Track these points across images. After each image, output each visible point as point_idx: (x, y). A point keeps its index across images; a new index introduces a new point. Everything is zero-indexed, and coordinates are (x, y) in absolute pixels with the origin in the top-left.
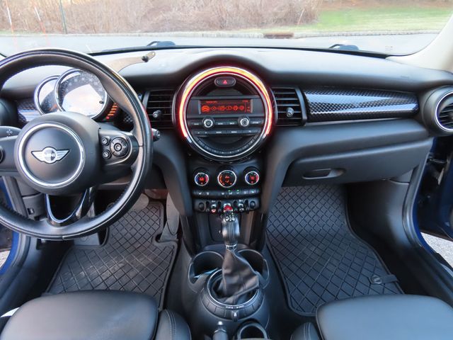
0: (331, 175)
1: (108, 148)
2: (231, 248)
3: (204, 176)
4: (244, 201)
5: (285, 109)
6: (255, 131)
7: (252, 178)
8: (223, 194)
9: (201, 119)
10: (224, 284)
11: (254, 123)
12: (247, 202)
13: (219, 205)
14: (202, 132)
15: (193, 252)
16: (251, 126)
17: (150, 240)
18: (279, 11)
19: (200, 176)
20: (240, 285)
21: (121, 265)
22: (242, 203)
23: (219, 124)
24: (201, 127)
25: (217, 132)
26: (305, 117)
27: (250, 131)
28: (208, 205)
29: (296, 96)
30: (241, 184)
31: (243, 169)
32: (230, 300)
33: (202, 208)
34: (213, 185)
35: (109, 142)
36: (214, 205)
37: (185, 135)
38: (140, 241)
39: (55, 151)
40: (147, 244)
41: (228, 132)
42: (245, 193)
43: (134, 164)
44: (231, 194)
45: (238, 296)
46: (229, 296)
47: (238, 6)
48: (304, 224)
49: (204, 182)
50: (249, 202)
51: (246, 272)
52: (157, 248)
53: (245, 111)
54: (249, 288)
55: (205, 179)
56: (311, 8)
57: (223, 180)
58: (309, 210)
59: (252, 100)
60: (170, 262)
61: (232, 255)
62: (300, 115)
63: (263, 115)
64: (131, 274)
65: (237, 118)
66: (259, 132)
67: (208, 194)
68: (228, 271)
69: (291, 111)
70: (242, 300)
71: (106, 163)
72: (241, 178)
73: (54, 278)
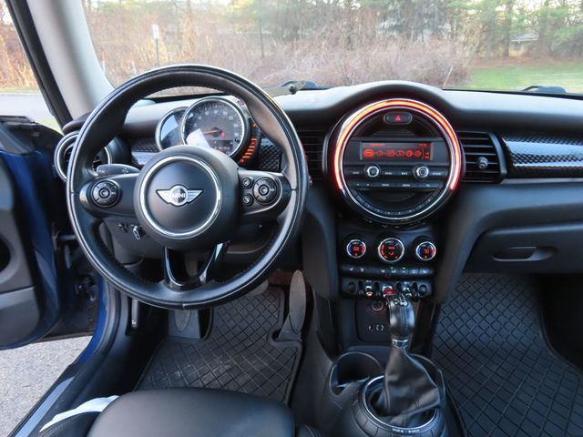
0: (534, 258)
1: (250, 191)
2: (400, 344)
3: (359, 246)
4: (411, 284)
5: (476, 158)
6: (436, 186)
7: (427, 251)
8: (383, 271)
9: (362, 167)
10: (386, 397)
11: (434, 174)
12: (415, 285)
13: (377, 288)
14: (363, 184)
15: (333, 352)
16: (430, 179)
17: (264, 337)
18: (420, 69)
19: (354, 244)
20: (410, 400)
21: (227, 367)
22: (408, 286)
23: (387, 173)
24: (363, 177)
25: (383, 185)
26: (503, 171)
27: (428, 186)
28: (362, 286)
29: (492, 144)
30: (410, 260)
31: (413, 238)
32: (398, 419)
33: (353, 291)
34: (371, 259)
35: (252, 184)
36: (370, 287)
37: (341, 187)
38: (251, 338)
39: (185, 190)
40: (261, 342)
41: (399, 186)
42: (414, 272)
43: (283, 214)
44: (394, 272)
45: (410, 414)
46: (395, 414)
47: (367, 63)
48: (478, 331)
49: (359, 253)
50: (419, 286)
51: (421, 382)
52: (274, 348)
53: (422, 159)
54: (423, 406)
55: (361, 248)
56: (461, 65)
57: (386, 250)
58: (486, 313)
59: (432, 144)
60: (292, 369)
61: (402, 354)
62: (498, 168)
63: (447, 164)
64: (241, 380)
65: (412, 166)
66: (441, 186)
67: (362, 270)
68: (395, 378)
69: (484, 162)
70: (414, 421)
71: (245, 211)
72: (410, 250)
73: (143, 375)
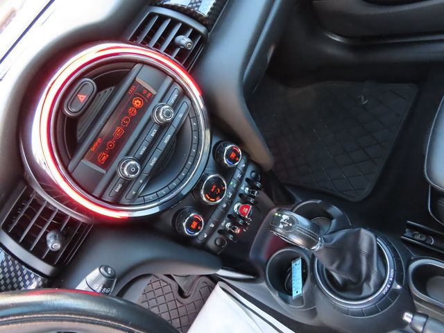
4: (245, 183)
5: (174, 44)
6: (185, 107)
8: (224, 205)
11: (172, 101)
14: (136, 186)
16: (175, 107)
19: (189, 225)
23: (141, 152)
25: (152, 164)
26: (202, 29)
27: (180, 116)
28: (222, 232)
29: (162, 18)
32: (374, 281)
36: (228, 225)
40: (182, 310)
42: (238, 175)
44: (230, 195)
49: (200, 224)
53: (146, 102)
55: (196, 220)
57: (213, 195)
59: (137, 79)
62: (196, 32)
63: (169, 80)
65: (150, 119)
67: (212, 225)
69: (184, 40)
